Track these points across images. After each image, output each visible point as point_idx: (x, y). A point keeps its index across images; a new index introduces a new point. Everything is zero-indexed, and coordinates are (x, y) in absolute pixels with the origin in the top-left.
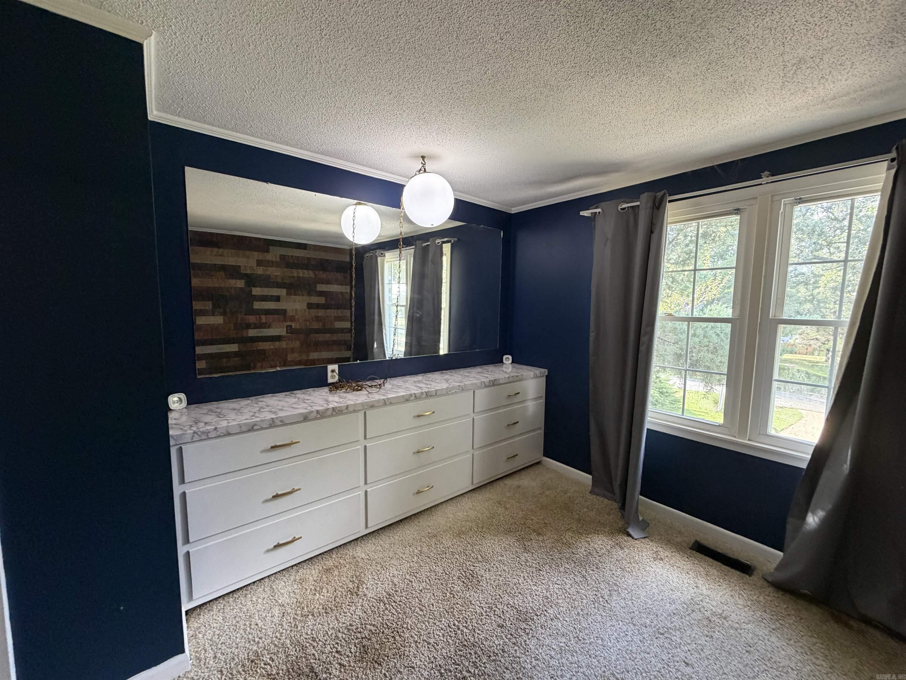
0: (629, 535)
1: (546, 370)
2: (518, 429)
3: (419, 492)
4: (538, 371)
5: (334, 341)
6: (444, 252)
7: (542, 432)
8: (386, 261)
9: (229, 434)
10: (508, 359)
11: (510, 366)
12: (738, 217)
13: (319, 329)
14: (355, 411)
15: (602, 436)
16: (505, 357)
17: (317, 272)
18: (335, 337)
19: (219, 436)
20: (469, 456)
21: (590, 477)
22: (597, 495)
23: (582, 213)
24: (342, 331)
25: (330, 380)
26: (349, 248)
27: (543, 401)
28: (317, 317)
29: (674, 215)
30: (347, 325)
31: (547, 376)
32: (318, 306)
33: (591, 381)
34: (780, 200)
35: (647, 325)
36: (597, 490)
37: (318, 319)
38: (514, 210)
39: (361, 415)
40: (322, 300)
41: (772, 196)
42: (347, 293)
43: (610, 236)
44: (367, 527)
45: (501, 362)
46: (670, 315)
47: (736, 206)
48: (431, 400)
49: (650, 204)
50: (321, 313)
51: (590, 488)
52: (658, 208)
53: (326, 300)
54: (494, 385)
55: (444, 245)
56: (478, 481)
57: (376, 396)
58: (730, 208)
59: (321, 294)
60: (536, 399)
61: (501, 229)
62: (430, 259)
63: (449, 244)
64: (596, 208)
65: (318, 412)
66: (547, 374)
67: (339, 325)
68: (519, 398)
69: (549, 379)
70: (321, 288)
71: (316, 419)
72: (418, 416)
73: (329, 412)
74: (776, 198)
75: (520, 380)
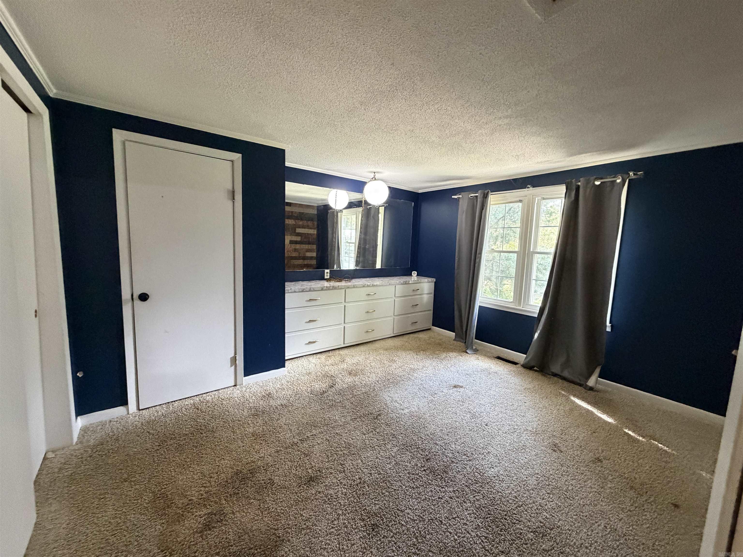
0: (467, 353)
1: (435, 279)
2: (418, 309)
3: (367, 332)
4: (430, 279)
5: (305, 265)
6: (380, 212)
7: (432, 312)
8: (343, 214)
9: (295, 292)
10: (414, 273)
11: (416, 277)
12: (521, 204)
13: (296, 257)
14: (341, 289)
15: (460, 311)
16: (413, 272)
17: (297, 221)
18: (306, 262)
19: (291, 292)
20: (392, 318)
21: (454, 334)
22: (457, 341)
23: (453, 197)
24: (311, 258)
25: (326, 277)
26: (316, 205)
27: (432, 295)
28: (295, 249)
29: (494, 201)
30: (314, 254)
31: (435, 282)
32: (296, 242)
33: (455, 283)
34: (535, 198)
35: (479, 254)
36: (457, 339)
37: (295, 250)
38: (420, 191)
39: (344, 290)
40: (298, 239)
41: (533, 196)
42: (314, 234)
43: (465, 210)
44: (344, 343)
45: (411, 275)
46: (493, 249)
47: (521, 199)
48: (375, 288)
49: (482, 195)
50: (298, 246)
51: (454, 337)
52: (486, 198)
53: (301, 239)
54: (406, 284)
55: (380, 208)
56: (396, 332)
57: (349, 284)
58: (518, 199)
59: (298, 234)
60: (428, 294)
61: (413, 202)
62: (372, 215)
63: (383, 207)
64: (460, 195)
65: (327, 287)
66: (435, 281)
67: (309, 254)
68: (418, 292)
69: (436, 285)
70: (299, 230)
71: (326, 290)
72: (368, 295)
73: (331, 288)
74: (534, 197)
75: (420, 283)
